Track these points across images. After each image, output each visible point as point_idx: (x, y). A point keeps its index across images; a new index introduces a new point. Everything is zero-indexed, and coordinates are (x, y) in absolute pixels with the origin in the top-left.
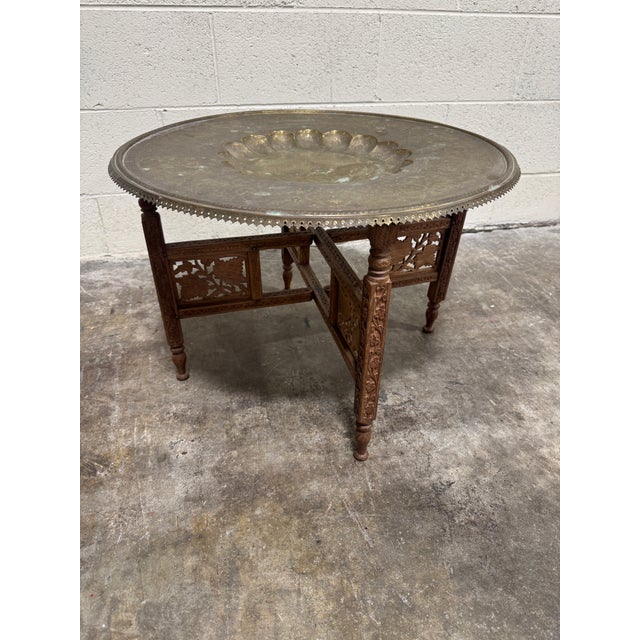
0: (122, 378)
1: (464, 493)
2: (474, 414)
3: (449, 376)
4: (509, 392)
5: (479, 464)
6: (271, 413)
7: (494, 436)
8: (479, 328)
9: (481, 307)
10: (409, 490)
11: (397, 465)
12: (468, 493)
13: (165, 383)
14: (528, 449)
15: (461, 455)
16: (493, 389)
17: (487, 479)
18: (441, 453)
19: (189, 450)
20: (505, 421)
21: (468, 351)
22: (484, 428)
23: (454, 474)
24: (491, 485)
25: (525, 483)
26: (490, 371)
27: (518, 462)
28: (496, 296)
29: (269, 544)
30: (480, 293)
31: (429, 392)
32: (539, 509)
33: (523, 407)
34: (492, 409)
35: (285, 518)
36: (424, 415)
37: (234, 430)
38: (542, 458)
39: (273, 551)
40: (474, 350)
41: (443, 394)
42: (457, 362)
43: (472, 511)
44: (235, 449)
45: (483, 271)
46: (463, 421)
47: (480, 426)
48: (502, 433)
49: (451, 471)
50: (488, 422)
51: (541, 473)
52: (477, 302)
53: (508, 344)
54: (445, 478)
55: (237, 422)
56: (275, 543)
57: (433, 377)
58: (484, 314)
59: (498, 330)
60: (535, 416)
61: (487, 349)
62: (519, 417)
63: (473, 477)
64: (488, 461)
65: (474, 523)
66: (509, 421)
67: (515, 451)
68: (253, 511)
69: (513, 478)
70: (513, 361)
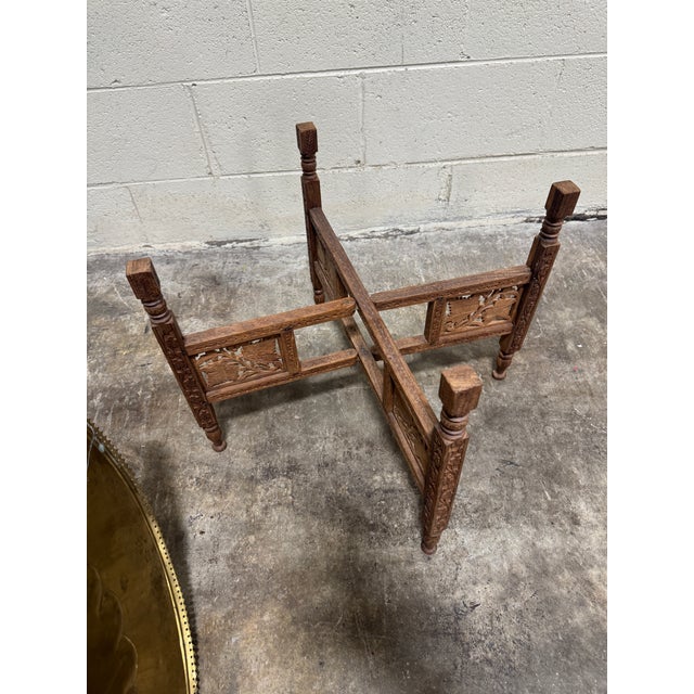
0: (150, 426)
1: (487, 621)
2: (522, 512)
3: (503, 452)
4: (569, 481)
5: (513, 582)
6: (296, 487)
7: (538, 544)
8: (556, 379)
9: (565, 347)
10: (428, 609)
11: (421, 575)
12: (491, 621)
13: (192, 436)
14: (575, 567)
15: (495, 568)
16: (554, 475)
17: (518, 605)
18: (472, 562)
19: (207, 529)
20: (557, 524)
21: (535, 414)
22: (529, 531)
23: (482, 594)
24: (520, 613)
25: (560, 613)
26: (555, 448)
27: (559, 585)
28: (588, 330)
29: (272, 659)
30: (569, 323)
31: (477, 474)
32: (567, 653)
33: (583, 506)
34: (545, 506)
35: (292, 629)
36: (464, 506)
37: (254, 508)
38: (589, 583)
39: (275, 669)
40: (543, 414)
41: (492, 478)
42: (519, 430)
43: (491, 646)
44: (253, 534)
45: (581, 286)
46: (508, 518)
47: (526, 529)
48: (549, 542)
49: (479, 588)
50: (536, 524)
51: (582, 604)
52: (562, 337)
53: (587, 407)
54: (471, 598)
55: (259, 498)
56: (278, 659)
57: (486, 451)
58: (567, 358)
59: (578, 385)
60: (594, 521)
61: (558, 413)
62: (575, 520)
63: (503, 599)
64: (523, 580)
65: (489, 662)
66: (561, 525)
67: (559, 569)
68: (262, 616)
69: (548, 606)
70: (586, 435)
